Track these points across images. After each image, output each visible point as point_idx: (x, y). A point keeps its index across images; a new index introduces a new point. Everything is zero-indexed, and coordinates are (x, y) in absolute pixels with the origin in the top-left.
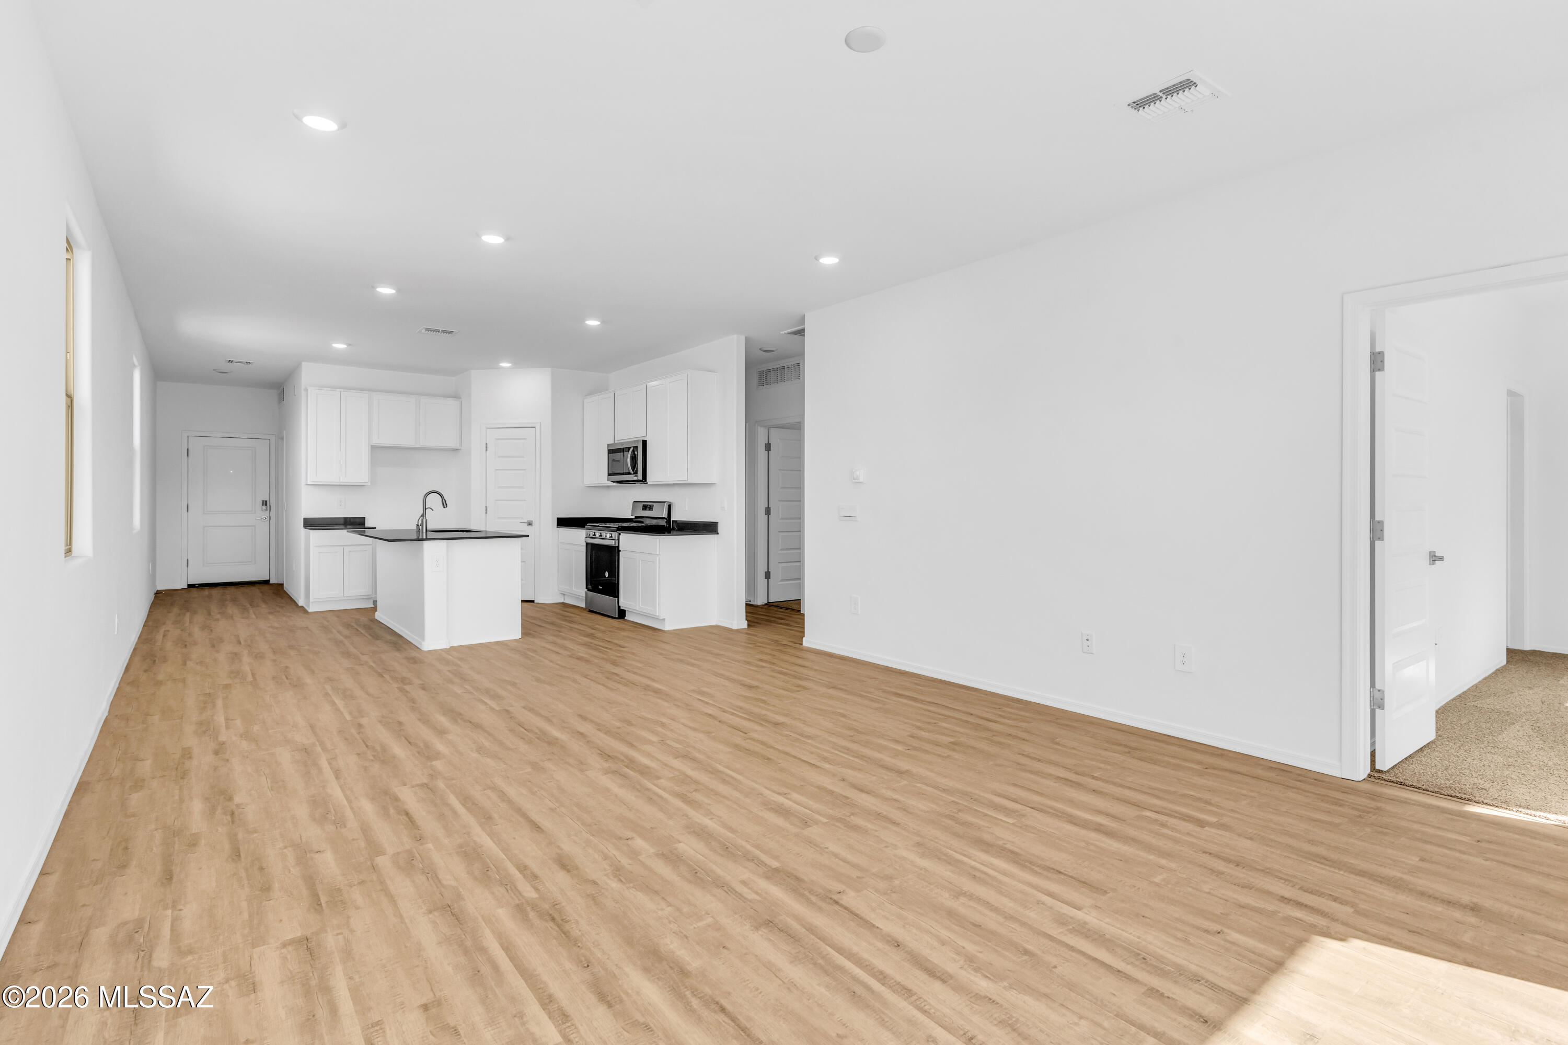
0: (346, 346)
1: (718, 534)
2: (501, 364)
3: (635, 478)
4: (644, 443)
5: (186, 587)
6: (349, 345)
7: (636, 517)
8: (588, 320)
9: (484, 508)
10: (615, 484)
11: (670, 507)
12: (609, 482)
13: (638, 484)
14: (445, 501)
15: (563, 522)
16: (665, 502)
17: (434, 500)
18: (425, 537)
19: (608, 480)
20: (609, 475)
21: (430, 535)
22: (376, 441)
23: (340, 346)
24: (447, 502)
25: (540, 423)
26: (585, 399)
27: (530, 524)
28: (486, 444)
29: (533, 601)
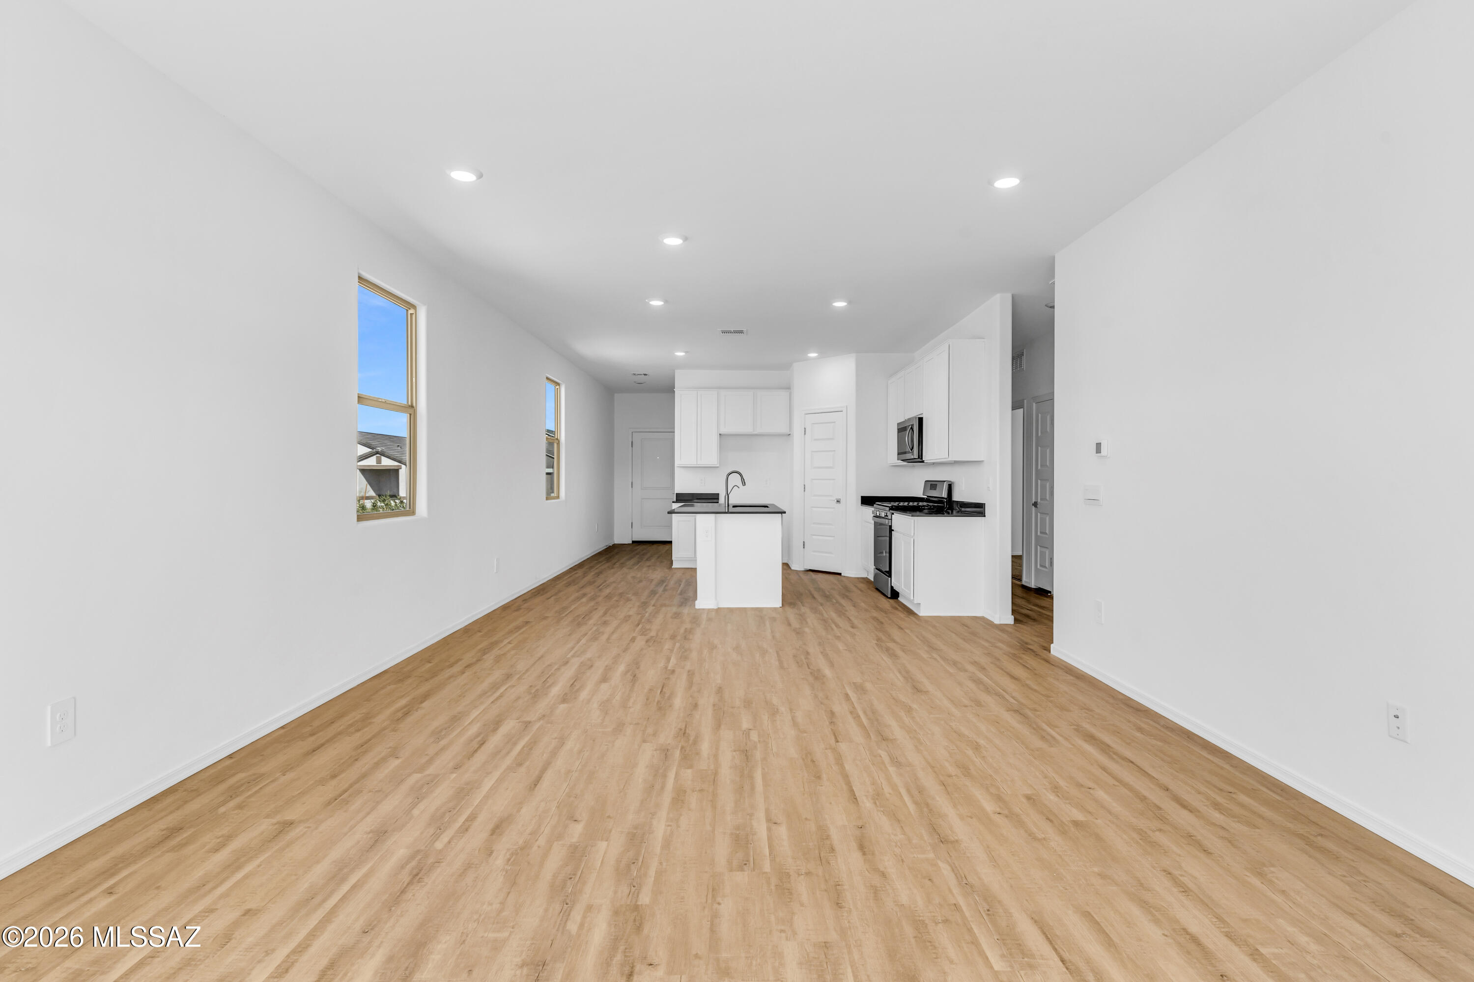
0: (684, 354)
1: (985, 516)
2: (809, 355)
3: (912, 457)
4: (921, 420)
5: (631, 542)
6: (686, 352)
7: (928, 496)
8: (834, 302)
9: (803, 487)
10: (905, 463)
11: (950, 486)
12: (899, 461)
13: (921, 464)
14: (744, 480)
15: (867, 501)
16: (945, 481)
17: (735, 479)
18: (727, 511)
19: (898, 459)
20: (899, 454)
21: (731, 509)
22: (723, 431)
23: (680, 354)
24: (745, 481)
25: (847, 406)
26: (889, 380)
27: (838, 502)
28: (805, 428)
29: (840, 574)
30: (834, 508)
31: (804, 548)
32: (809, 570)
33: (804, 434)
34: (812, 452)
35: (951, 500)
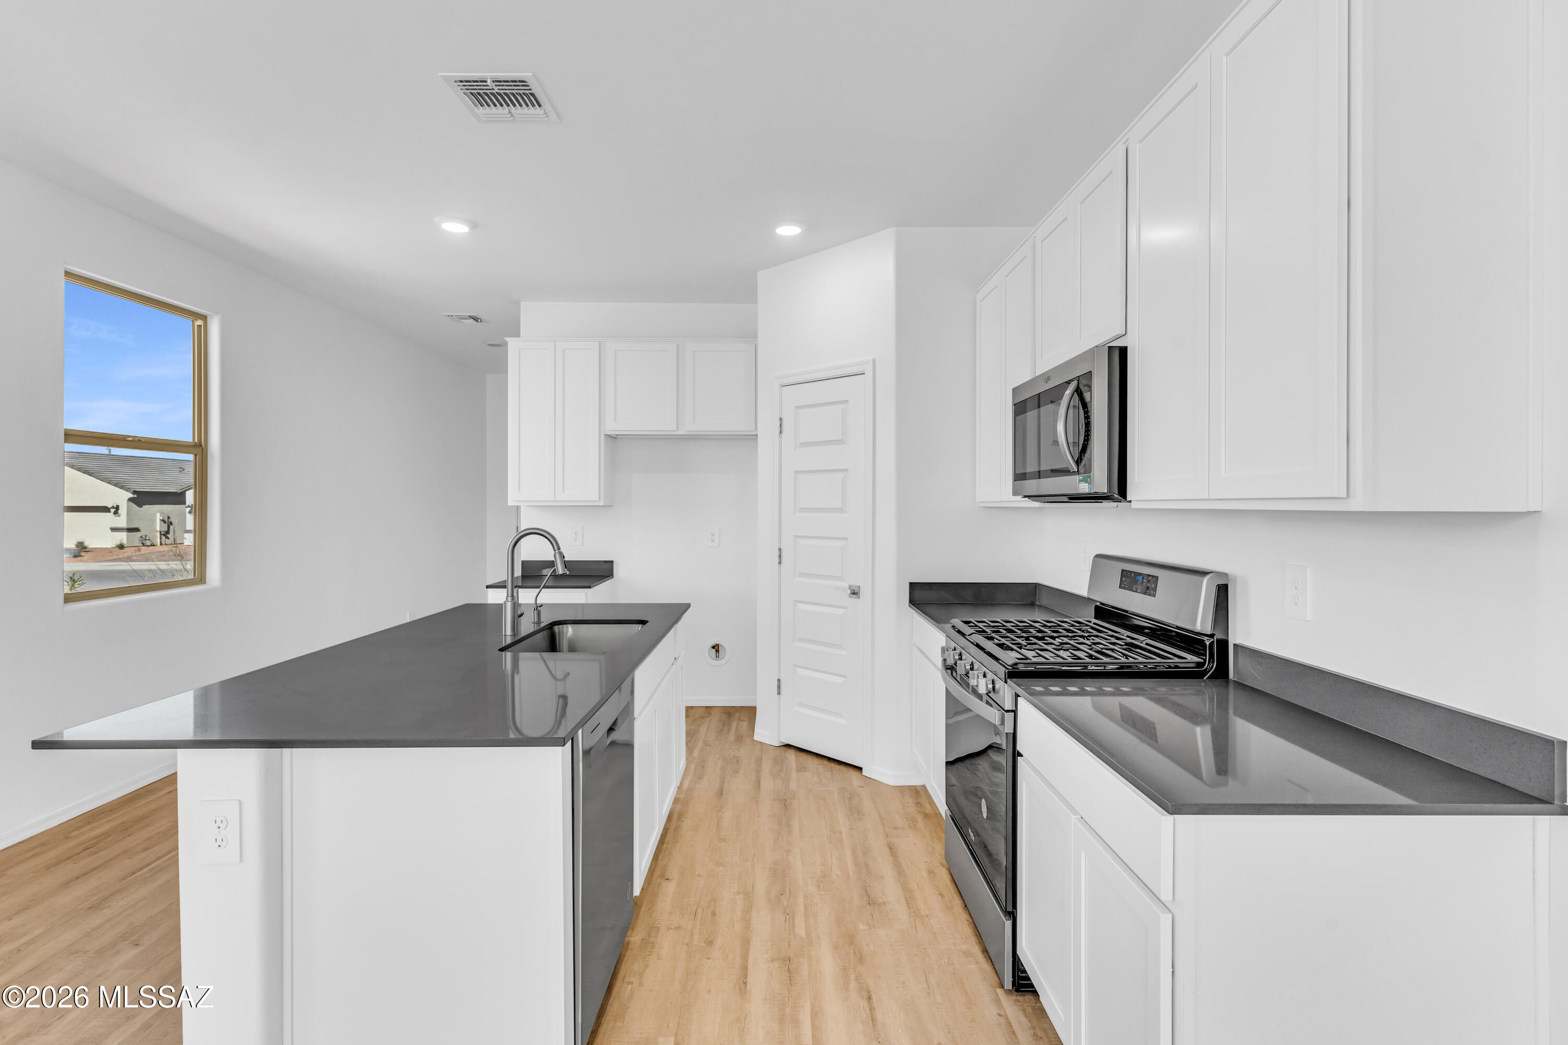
9: (777, 554)
10: (1036, 504)
11: (1223, 592)
12: (1019, 498)
13: (1106, 504)
16: (1204, 573)
19: (1015, 494)
25: (874, 361)
26: (978, 292)
27: (854, 594)
28: (781, 419)
29: (860, 769)
30: (846, 608)
31: (779, 693)
32: (788, 746)
33: (779, 432)
34: (797, 472)
35: (1223, 645)
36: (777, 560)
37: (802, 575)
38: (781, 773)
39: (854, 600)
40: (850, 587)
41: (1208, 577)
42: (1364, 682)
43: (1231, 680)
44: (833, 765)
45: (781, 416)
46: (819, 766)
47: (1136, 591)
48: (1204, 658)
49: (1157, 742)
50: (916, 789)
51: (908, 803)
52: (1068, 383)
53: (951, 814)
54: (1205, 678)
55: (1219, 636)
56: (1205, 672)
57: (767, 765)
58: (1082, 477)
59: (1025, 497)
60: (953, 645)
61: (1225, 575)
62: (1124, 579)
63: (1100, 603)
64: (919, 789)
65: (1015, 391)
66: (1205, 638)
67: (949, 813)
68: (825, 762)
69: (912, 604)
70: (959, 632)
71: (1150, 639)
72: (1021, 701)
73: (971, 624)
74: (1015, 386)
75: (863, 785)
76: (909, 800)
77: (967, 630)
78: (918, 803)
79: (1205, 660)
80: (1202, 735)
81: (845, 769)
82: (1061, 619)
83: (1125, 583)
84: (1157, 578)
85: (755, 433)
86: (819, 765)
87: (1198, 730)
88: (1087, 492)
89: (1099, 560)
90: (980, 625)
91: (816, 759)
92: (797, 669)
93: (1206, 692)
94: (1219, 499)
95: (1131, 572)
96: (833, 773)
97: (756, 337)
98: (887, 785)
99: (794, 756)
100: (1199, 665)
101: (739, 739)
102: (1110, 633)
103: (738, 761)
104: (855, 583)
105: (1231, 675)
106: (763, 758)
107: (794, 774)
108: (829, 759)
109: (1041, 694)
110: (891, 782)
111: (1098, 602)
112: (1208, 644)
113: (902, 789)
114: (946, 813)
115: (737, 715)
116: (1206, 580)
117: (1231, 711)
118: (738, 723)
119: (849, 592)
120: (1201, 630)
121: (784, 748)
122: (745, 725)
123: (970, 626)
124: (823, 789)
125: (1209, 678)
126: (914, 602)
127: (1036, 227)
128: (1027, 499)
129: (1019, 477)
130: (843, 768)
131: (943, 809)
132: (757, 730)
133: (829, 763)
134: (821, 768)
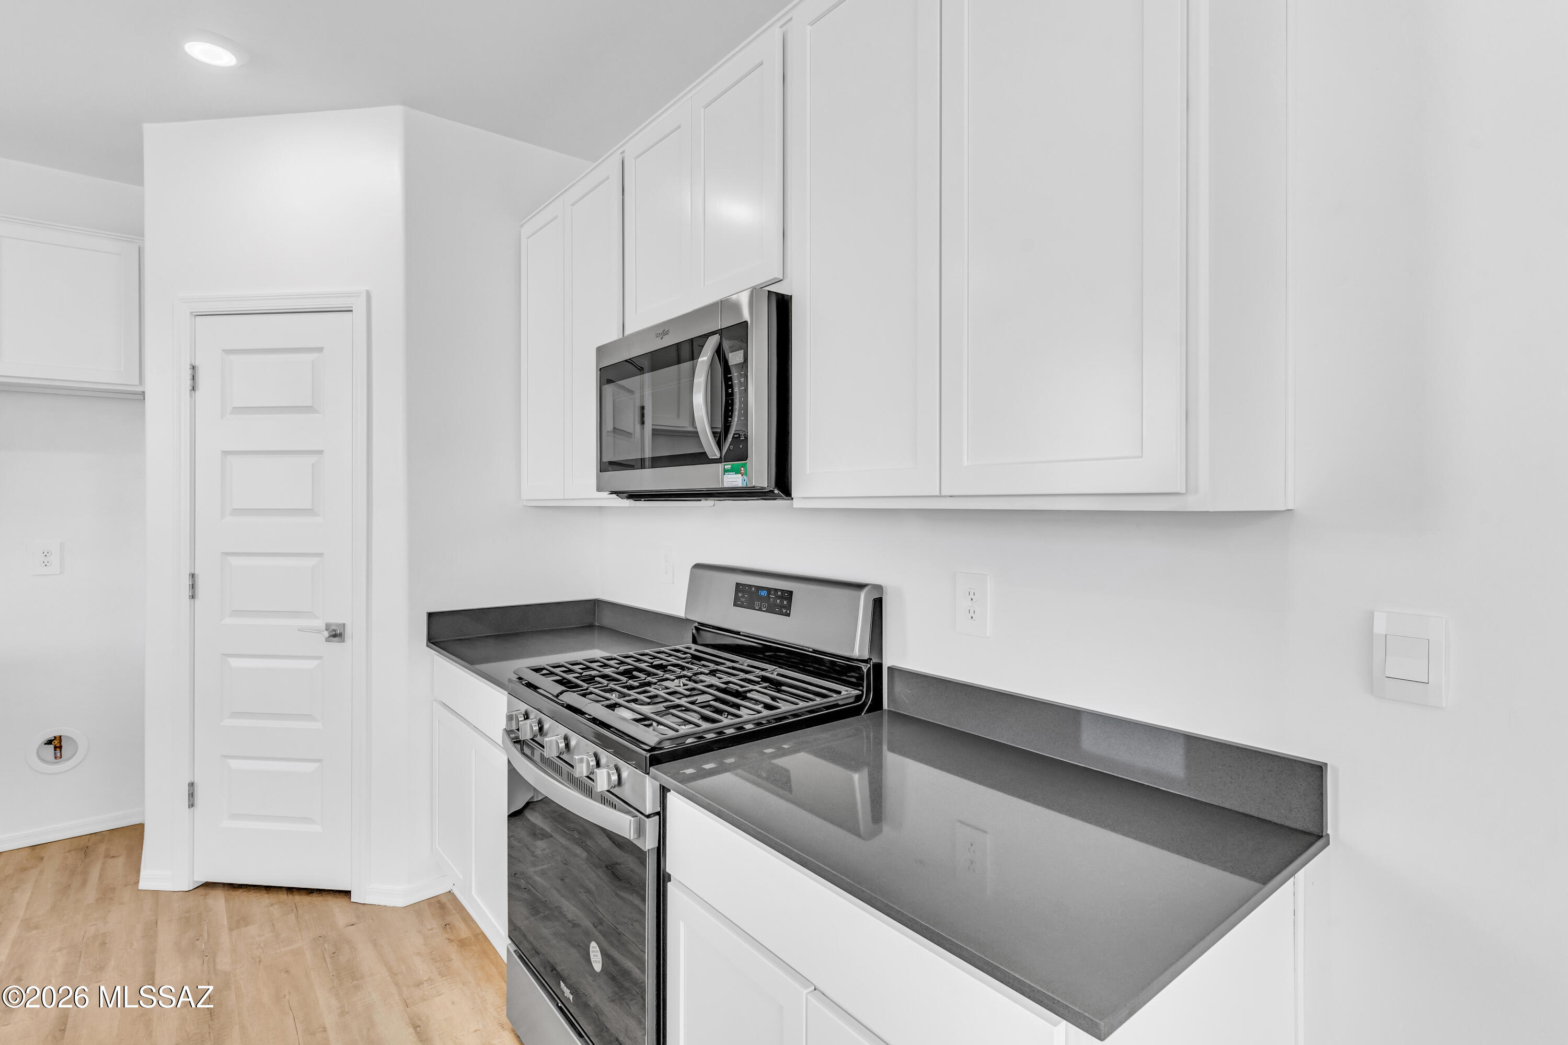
9: (187, 582)
12: (605, 494)
16: (860, 586)
19: (599, 489)
25: (368, 294)
26: (522, 226)
27: (335, 636)
28: (193, 368)
29: (348, 893)
30: (320, 658)
31: (191, 805)
32: (208, 885)
33: (191, 388)
34: (226, 453)
35: (878, 667)
36: (186, 592)
37: (236, 613)
38: (197, 943)
39: (335, 645)
40: (328, 626)
41: (866, 589)
42: (1070, 707)
43: (886, 710)
44: (297, 898)
45: (193, 363)
46: (271, 908)
47: (760, 610)
48: (861, 688)
49: (790, 791)
50: (439, 902)
51: (432, 929)
52: (707, 336)
53: (515, 948)
54: (863, 714)
55: (875, 660)
56: (864, 704)
57: (167, 936)
58: (730, 466)
59: (612, 493)
60: (524, 707)
61: (879, 588)
62: (740, 595)
63: (698, 623)
64: (444, 900)
65: (601, 351)
66: (862, 665)
67: (513, 948)
68: (284, 897)
69: (433, 643)
70: (530, 685)
71: (780, 667)
72: (672, 797)
73: (544, 672)
74: (600, 345)
75: (354, 920)
76: (433, 924)
77: (536, 679)
78: (446, 926)
79: (863, 692)
80: (859, 780)
81: (320, 898)
82: (657, 650)
83: (743, 600)
84: (791, 593)
85: (140, 389)
86: (272, 905)
87: (856, 777)
88: (740, 485)
89: (699, 571)
90: (557, 670)
91: (266, 896)
92: (229, 761)
93: (864, 731)
94: (951, 496)
95: (750, 586)
96: (300, 912)
97: (141, 234)
98: (394, 909)
99: (224, 901)
100: (858, 698)
101: (107, 895)
102: (729, 664)
103: (103, 943)
104: (335, 620)
105: (885, 705)
106: (159, 923)
107: (225, 938)
108: (290, 890)
109: (692, 778)
110: (400, 902)
111: (695, 622)
112: (865, 671)
113: (416, 909)
114: (508, 950)
115: (103, 848)
116: (863, 594)
117: (885, 747)
118: (104, 863)
119: (326, 634)
120: (860, 656)
121: (202, 891)
122: (119, 864)
123: (543, 675)
124: (283, 950)
125: (868, 712)
126: (434, 640)
127: (597, 163)
128: (614, 496)
129: (607, 466)
130: (315, 899)
131: (501, 943)
132: (144, 873)
133: (290, 896)
134: (276, 911)
